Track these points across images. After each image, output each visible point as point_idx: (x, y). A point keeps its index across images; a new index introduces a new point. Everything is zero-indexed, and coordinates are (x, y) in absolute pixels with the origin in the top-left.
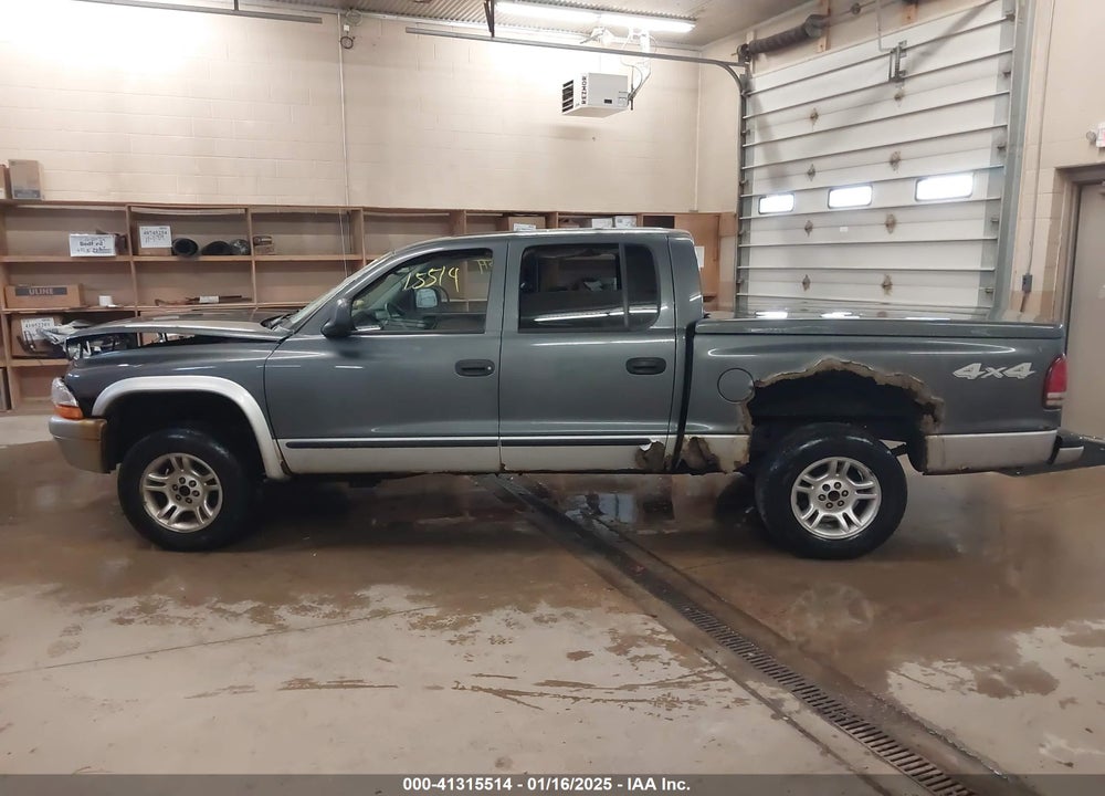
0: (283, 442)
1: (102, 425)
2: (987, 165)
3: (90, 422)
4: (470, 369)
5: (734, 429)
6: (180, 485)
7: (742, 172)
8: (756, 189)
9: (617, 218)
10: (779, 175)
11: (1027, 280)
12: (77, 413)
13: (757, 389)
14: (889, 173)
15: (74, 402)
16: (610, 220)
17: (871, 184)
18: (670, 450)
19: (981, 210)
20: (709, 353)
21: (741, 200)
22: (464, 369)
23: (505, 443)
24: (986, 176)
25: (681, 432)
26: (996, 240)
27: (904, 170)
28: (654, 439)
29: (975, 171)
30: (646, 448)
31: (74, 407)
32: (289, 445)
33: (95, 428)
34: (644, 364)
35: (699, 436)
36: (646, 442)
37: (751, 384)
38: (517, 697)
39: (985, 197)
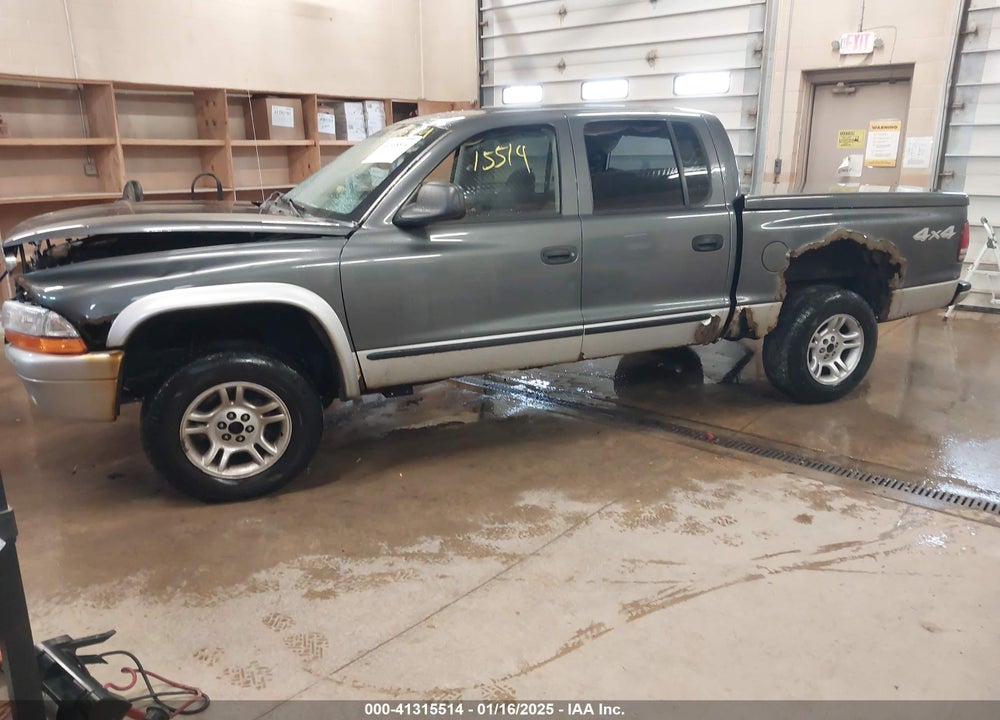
0: (363, 354)
1: (120, 358)
2: (743, 66)
3: (103, 356)
4: (556, 256)
5: (773, 297)
6: (229, 422)
7: (481, 63)
8: (497, 80)
9: (367, 103)
10: (524, 67)
11: (778, 164)
12: (79, 345)
13: (792, 259)
14: (647, 69)
15: (74, 333)
16: (360, 105)
17: (627, 78)
18: (722, 323)
19: (738, 105)
20: (762, 226)
21: (481, 90)
22: (550, 257)
23: (589, 332)
24: (742, 76)
25: (733, 304)
26: (754, 130)
27: (660, 67)
28: (713, 313)
29: (732, 70)
30: (707, 322)
31: (72, 338)
32: (370, 357)
33: (111, 364)
34: (707, 241)
35: (747, 306)
36: (706, 317)
37: (788, 255)
38: (828, 567)
39: (740, 93)
